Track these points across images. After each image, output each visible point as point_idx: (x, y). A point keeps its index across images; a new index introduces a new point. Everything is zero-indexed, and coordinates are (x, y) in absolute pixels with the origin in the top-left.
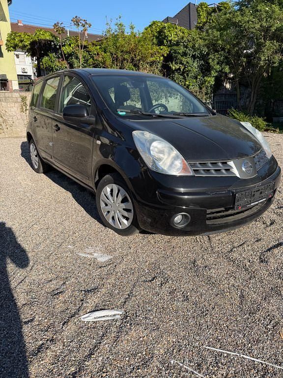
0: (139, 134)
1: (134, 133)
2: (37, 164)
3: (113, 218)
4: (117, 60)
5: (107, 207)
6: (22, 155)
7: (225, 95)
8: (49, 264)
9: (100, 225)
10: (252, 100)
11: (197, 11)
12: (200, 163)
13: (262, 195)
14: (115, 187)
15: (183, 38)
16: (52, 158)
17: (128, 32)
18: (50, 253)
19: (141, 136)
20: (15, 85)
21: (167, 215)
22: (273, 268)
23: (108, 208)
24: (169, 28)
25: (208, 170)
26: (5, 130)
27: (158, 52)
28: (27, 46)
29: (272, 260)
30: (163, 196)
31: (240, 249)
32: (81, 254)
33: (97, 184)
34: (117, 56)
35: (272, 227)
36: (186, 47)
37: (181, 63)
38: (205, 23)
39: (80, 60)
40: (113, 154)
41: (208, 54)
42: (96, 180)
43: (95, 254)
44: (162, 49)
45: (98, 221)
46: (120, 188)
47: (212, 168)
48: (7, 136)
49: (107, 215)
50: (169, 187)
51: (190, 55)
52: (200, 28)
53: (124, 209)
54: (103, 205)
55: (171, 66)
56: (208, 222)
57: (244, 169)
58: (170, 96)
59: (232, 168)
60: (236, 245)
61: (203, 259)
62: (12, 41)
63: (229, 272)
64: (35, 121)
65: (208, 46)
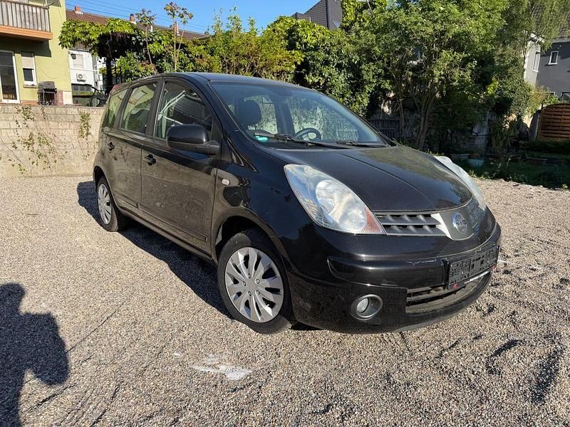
0: (294, 169)
1: (287, 167)
2: (109, 216)
3: (247, 304)
4: (229, 66)
5: (236, 286)
6: (82, 202)
7: (383, 121)
8: (144, 386)
9: (224, 317)
10: (421, 129)
11: (342, 5)
12: (392, 216)
13: (485, 264)
14: (253, 253)
15: (323, 40)
16: (137, 207)
17: (246, 28)
18: (144, 365)
19: (298, 172)
20: (67, 98)
21: (343, 299)
22: (511, 383)
23: (238, 288)
24: (303, 26)
25: (405, 227)
26: (53, 164)
27: (288, 58)
28: (94, 40)
29: (506, 369)
30: (338, 266)
31: (453, 352)
32: (196, 368)
33: (219, 248)
34: (229, 61)
35: (493, 315)
36: (329, 53)
37: (321, 74)
38: (352, 23)
39: (174, 63)
40: (247, 201)
41: (360, 63)
42: (217, 242)
43: (223, 368)
44: (293, 55)
45: (218, 309)
46: (262, 254)
47: (410, 224)
48: (54, 173)
49: (235, 299)
50: (346, 252)
51: (334, 64)
52: (347, 29)
53: (267, 289)
54: (229, 282)
55: (307, 79)
56: (409, 310)
57: (455, 225)
58: (305, 121)
59: (439, 223)
60: (445, 345)
61: (401, 370)
62: (70, 34)
63: (445, 392)
64: (110, 150)
65: (359, 52)
